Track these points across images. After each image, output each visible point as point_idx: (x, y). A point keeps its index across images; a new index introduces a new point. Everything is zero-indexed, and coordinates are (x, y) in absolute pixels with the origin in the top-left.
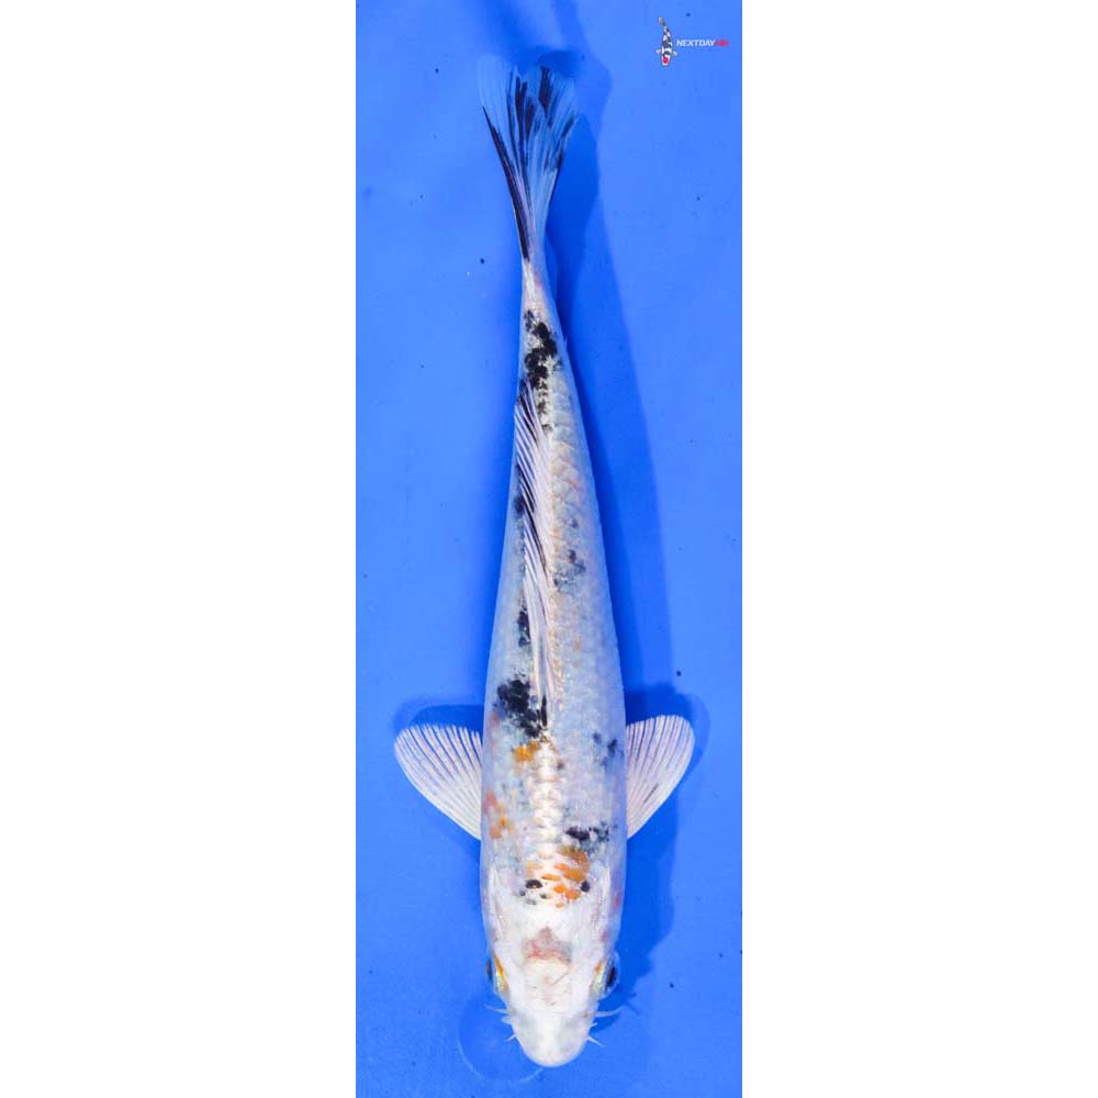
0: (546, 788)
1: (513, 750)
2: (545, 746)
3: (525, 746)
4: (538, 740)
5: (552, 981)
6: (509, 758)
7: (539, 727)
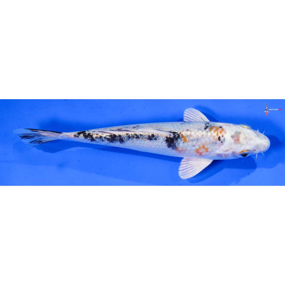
0: (193, 133)
1: (184, 143)
2: (182, 133)
3: (182, 139)
4: (180, 135)
5: (246, 137)
6: (186, 144)
7: (177, 134)
